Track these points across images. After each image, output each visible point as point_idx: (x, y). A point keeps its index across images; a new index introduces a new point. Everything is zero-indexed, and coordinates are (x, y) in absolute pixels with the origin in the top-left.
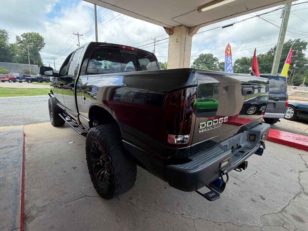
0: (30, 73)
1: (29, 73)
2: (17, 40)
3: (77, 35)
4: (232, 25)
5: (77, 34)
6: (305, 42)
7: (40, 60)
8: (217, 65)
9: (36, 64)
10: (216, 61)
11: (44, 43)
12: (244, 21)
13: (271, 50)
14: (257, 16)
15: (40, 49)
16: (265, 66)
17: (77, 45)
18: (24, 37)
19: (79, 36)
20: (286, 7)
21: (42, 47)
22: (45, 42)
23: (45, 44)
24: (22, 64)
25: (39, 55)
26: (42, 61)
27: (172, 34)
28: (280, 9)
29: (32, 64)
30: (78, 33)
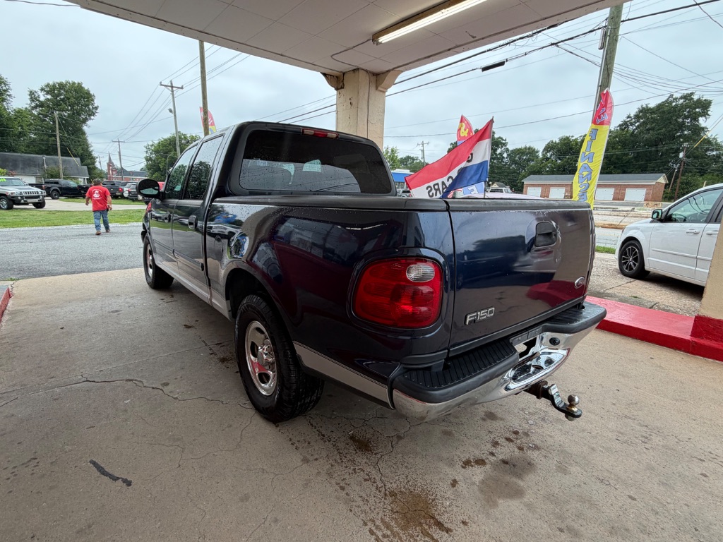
0: (62, 176)
1: (58, 176)
2: (32, 100)
3: (170, 88)
4: (501, 64)
5: (170, 85)
6: (705, 100)
7: (87, 145)
8: (505, 155)
9: (75, 156)
10: (502, 147)
11: (96, 105)
12: (526, 54)
13: (629, 119)
14: (552, 44)
15: (85, 121)
16: (614, 157)
17: (171, 111)
18: (48, 93)
19: (174, 89)
20: (609, 25)
21: (90, 115)
22: (96, 103)
23: (96, 108)
24: (41, 156)
25: (84, 133)
26: (91, 149)
27: (342, 88)
28: (599, 29)
29: (66, 156)
30: (172, 84)
